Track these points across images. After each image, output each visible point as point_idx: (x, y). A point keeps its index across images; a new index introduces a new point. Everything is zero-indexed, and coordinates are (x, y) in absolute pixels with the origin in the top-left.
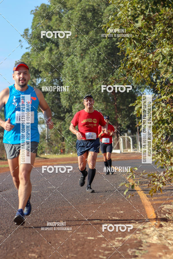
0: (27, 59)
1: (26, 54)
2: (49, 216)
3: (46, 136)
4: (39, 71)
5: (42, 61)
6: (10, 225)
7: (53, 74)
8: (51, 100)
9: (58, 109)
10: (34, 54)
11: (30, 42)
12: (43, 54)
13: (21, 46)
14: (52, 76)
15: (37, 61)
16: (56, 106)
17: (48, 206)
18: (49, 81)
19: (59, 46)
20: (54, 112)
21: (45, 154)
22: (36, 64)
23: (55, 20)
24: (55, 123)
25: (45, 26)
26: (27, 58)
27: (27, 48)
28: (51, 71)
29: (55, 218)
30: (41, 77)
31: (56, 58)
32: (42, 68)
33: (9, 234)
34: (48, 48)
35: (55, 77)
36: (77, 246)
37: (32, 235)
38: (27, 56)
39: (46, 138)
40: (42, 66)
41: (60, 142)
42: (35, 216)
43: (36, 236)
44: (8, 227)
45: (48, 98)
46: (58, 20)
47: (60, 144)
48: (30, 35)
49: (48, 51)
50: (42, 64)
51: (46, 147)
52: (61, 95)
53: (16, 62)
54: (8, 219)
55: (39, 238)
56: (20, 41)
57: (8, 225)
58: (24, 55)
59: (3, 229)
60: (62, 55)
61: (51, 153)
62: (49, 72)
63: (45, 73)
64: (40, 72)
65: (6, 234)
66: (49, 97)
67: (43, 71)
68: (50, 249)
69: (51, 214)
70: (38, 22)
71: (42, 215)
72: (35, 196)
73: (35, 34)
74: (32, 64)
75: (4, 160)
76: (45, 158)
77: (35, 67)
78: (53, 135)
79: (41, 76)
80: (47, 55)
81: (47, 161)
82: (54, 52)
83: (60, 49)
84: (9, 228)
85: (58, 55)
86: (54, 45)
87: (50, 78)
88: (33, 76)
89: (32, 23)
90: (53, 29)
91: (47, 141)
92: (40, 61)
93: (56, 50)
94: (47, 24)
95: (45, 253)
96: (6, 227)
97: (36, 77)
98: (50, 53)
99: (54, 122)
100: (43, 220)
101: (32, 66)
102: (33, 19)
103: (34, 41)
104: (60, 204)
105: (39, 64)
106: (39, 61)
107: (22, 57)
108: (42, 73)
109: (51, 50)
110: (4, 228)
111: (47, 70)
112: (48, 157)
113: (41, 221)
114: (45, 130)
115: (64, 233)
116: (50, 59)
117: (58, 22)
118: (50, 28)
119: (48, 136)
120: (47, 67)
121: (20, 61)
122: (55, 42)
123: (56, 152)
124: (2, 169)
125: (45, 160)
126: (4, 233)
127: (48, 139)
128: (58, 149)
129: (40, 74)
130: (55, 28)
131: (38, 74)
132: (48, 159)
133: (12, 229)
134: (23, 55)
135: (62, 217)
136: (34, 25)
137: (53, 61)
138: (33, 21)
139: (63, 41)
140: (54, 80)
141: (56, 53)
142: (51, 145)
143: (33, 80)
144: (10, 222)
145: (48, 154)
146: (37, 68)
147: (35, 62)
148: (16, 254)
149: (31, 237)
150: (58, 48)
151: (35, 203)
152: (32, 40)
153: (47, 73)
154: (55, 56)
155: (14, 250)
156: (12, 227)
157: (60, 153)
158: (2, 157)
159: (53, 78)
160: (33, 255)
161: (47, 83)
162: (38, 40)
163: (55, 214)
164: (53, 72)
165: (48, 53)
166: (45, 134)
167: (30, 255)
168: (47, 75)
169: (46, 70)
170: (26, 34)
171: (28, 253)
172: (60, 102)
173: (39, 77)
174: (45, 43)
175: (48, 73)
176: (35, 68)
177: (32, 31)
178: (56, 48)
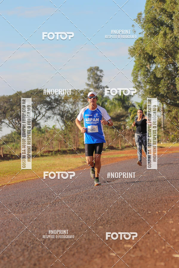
0: (141, 45)
1: (139, 40)
2: (153, 206)
3: (162, 124)
4: (153, 56)
5: (156, 47)
6: (111, 216)
7: (168, 59)
8: (166, 87)
9: (174, 96)
10: (148, 39)
11: (143, 27)
12: (157, 39)
13: (134, 31)
14: (166, 61)
15: (151, 46)
16: (171, 93)
17: (154, 196)
18: (164, 66)
19: (174, 30)
20: (169, 98)
21: (162, 143)
22: (150, 49)
23: (169, 3)
24: (171, 110)
25: (159, 9)
26: (141, 43)
27: (140, 33)
28: (165, 56)
29: (159, 209)
30: (156, 63)
31: (171, 42)
32: (156, 53)
33: (108, 225)
34: (162, 32)
35: (170, 62)
36: (175, 237)
37: (132, 225)
38: (141, 41)
39: (162, 126)
40: (157, 51)
41: (176, 130)
42: (138, 207)
43: (135, 227)
44: (108, 218)
45: (163, 85)
46: (173, 2)
47: (177, 132)
48: (144, 19)
49: (162, 35)
50: (157, 50)
51: (162, 135)
52: (176, 81)
53: (129, 47)
54: (110, 210)
55: (138, 229)
56: (133, 26)
57: (110, 216)
58: (138, 40)
59: (103, 220)
60: (177, 39)
61: (168, 142)
62: (164, 57)
63: (160, 58)
64: (155, 58)
65: (105, 225)
66: (164, 83)
67: (157, 56)
68: (147, 240)
69: (155, 204)
70: (151, 5)
71: (146, 206)
72: (142, 186)
73: (148, 18)
74: (145, 49)
75: (118, 150)
76: (161, 147)
77: (149, 52)
78: (168, 123)
79: (155, 61)
80: (162, 39)
81: (163, 150)
82: (168, 37)
83: (175, 33)
84: (110, 219)
85: (173, 39)
86: (168, 28)
87: (165, 63)
88: (147, 62)
89: (146, 7)
90: (168, 12)
91: (163, 129)
92: (154, 46)
93: (171, 34)
94: (161, 7)
95: (142, 244)
96: (107, 218)
97: (150, 63)
98: (164, 38)
99: (169, 109)
100: (146, 210)
101: (146, 52)
102: (146, 3)
103: (147, 25)
104: (166, 194)
105: (153, 49)
106: (152, 46)
107: (136, 43)
108: (156, 58)
109: (165, 34)
110: (105, 219)
111: (162, 55)
112: (164, 146)
113: (143, 212)
114: (161, 118)
115: (165, 224)
116: (164, 43)
117: (172, 4)
118: (164, 11)
119: (164, 124)
120: (161, 52)
121: (133, 46)
122: (170, 25)
123: (172, 140)
124: (114, 159)
125: (161, 149)
126: (104, 224)
127: (164, 127)
128: (174, 138)
129: (154, 60)
130: (169, 11)
131: (152, 60)
132: (164, 147)
133: (113, 220)
134: (136, 41)
135: (165, 208)
136: (147, 9)
137: (167, 45)
138: (146, 5)
139: (177, 24)
140: (168, 66)
141: (171, 37)
142: (167, 133)
143: (147, 66)
144: (112, 212)
145: (164, 143)
146: (150, 54)
147: (148, 47)
148: (112, 245)
149: (130, 228)
150: (173, 32)
151: (141, 193)
152: (145, 25)
153: (161, 58)
154: (169, 40)
155: (111, 241)
156: (113, 218)
157: (176, 141)
158: (117, 147)
159: (168, 63)
160: (129, 246)
161: (162, 69)
162: (151, 24)
163: (159, 204)
164: (167, 57)
165: (162, 37)
166: (161, 122)
167: (125, 246)
168: (161, 61)
169: (160, 55)
170: (139, 18)
171: (124, 244)
172: (176, 88)
173: (154, 62)
174: (159, 27)
175: (163, 59)
176: (149, 54)
177: (145, 15)
178: (170, 31)
